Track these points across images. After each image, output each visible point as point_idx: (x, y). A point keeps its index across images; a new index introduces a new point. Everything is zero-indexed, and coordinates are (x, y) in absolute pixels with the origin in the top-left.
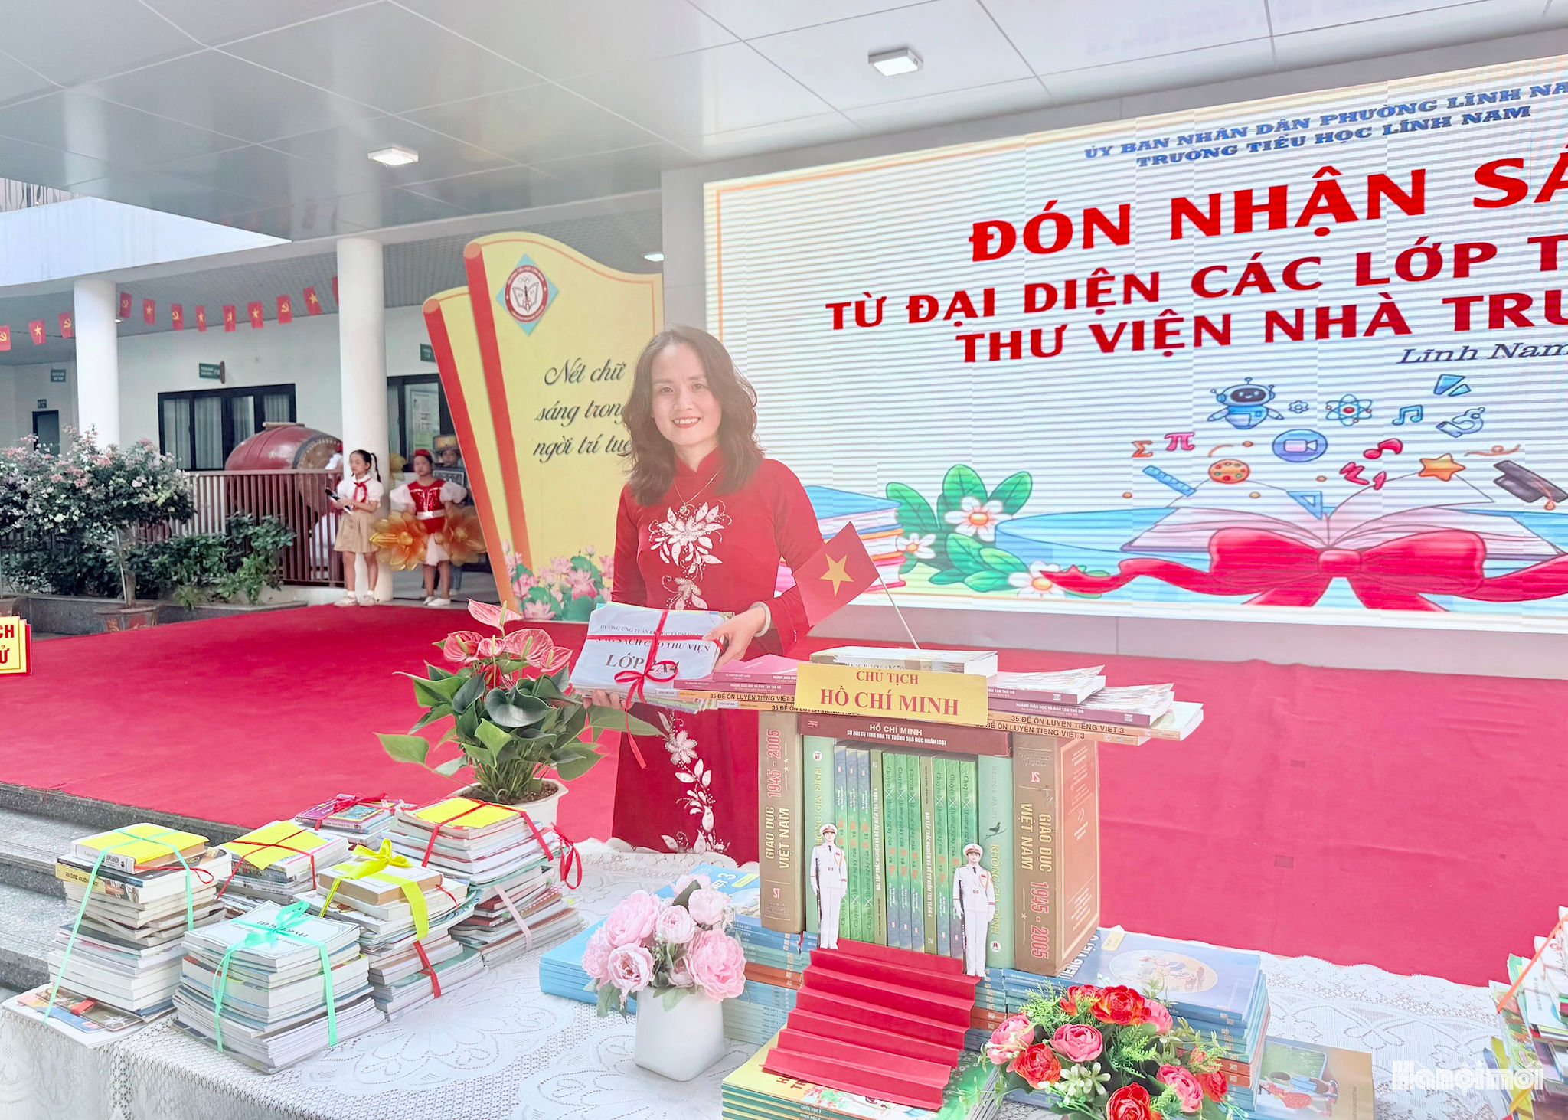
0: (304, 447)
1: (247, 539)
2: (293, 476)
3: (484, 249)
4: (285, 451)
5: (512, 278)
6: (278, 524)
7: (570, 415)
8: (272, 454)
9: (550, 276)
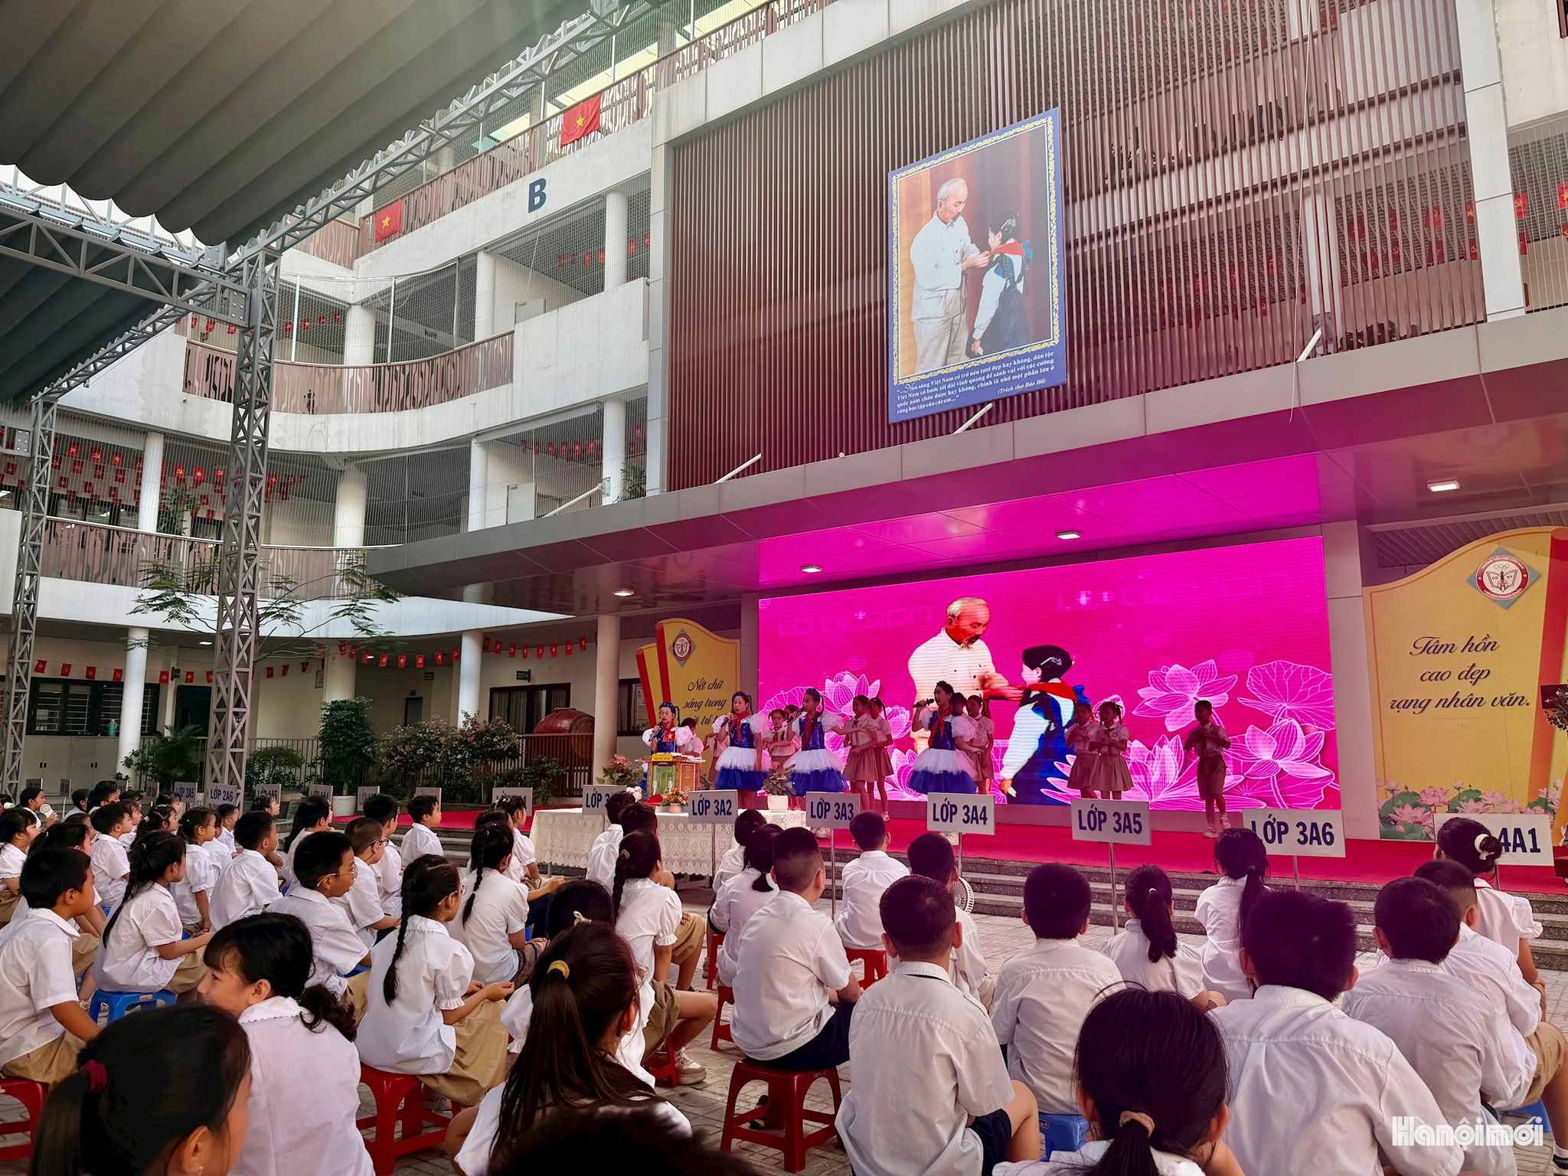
0: (575, 721)
1: (544, 770)
2: (568, 737)
3: (664, 626)
4: (565, 724)
5: (676, 640)
6: (560, 762)
7: (698, 705)
8: (559, 725)
9: (692, 638)
